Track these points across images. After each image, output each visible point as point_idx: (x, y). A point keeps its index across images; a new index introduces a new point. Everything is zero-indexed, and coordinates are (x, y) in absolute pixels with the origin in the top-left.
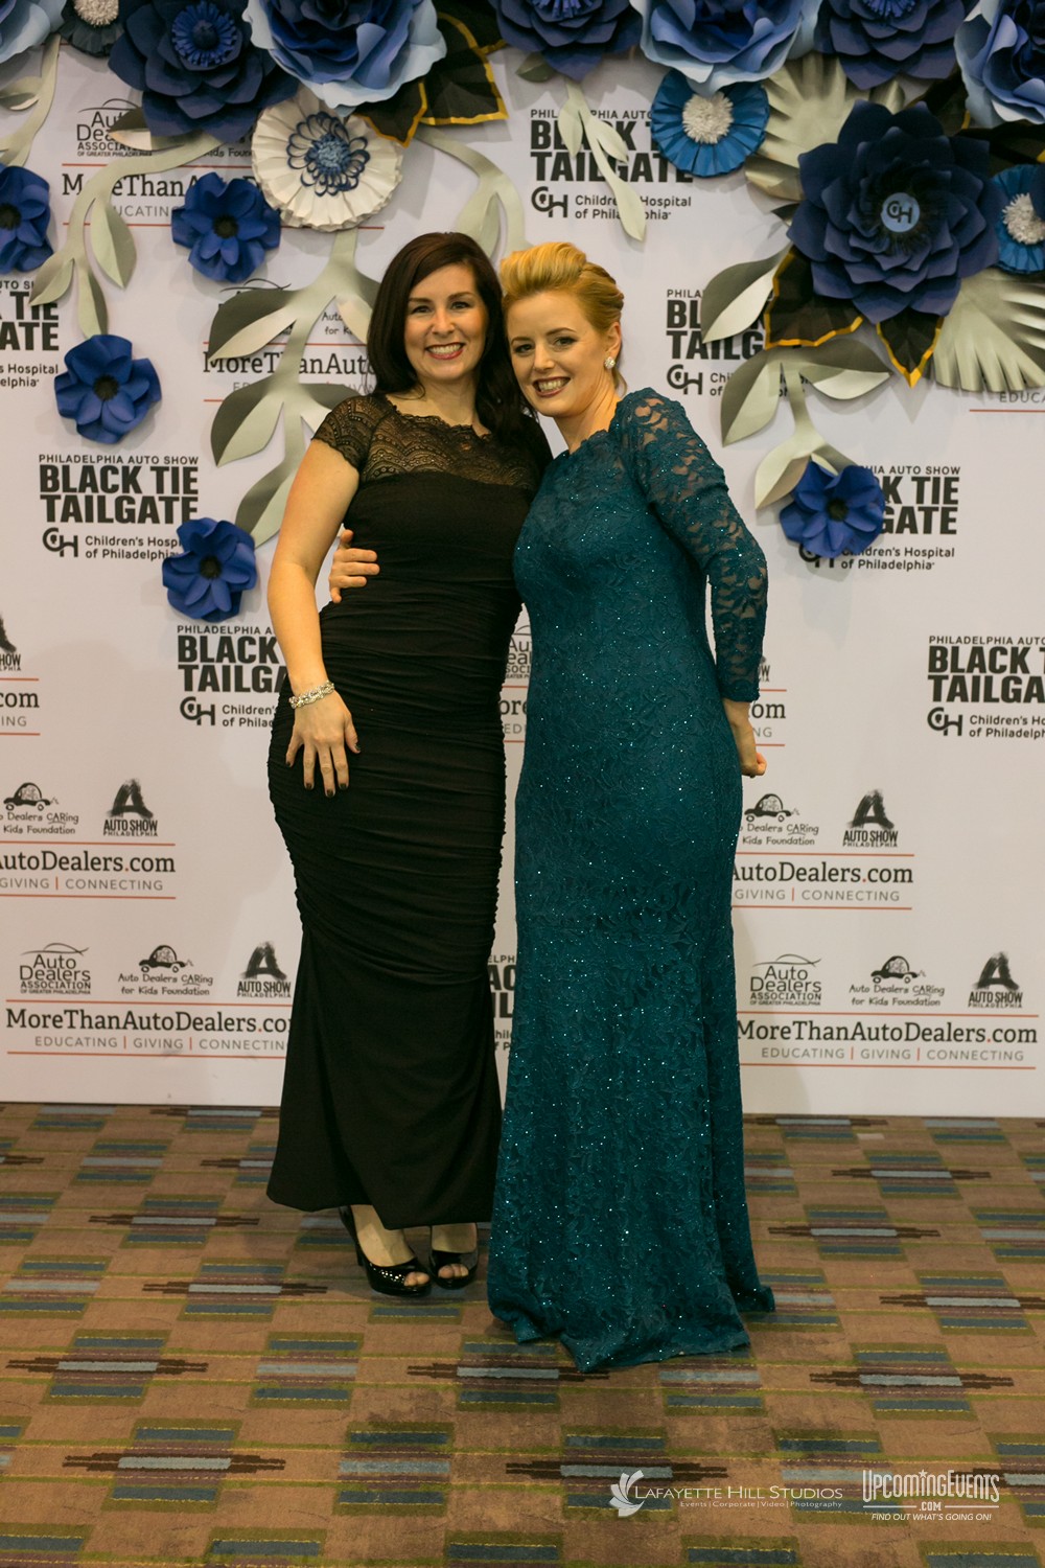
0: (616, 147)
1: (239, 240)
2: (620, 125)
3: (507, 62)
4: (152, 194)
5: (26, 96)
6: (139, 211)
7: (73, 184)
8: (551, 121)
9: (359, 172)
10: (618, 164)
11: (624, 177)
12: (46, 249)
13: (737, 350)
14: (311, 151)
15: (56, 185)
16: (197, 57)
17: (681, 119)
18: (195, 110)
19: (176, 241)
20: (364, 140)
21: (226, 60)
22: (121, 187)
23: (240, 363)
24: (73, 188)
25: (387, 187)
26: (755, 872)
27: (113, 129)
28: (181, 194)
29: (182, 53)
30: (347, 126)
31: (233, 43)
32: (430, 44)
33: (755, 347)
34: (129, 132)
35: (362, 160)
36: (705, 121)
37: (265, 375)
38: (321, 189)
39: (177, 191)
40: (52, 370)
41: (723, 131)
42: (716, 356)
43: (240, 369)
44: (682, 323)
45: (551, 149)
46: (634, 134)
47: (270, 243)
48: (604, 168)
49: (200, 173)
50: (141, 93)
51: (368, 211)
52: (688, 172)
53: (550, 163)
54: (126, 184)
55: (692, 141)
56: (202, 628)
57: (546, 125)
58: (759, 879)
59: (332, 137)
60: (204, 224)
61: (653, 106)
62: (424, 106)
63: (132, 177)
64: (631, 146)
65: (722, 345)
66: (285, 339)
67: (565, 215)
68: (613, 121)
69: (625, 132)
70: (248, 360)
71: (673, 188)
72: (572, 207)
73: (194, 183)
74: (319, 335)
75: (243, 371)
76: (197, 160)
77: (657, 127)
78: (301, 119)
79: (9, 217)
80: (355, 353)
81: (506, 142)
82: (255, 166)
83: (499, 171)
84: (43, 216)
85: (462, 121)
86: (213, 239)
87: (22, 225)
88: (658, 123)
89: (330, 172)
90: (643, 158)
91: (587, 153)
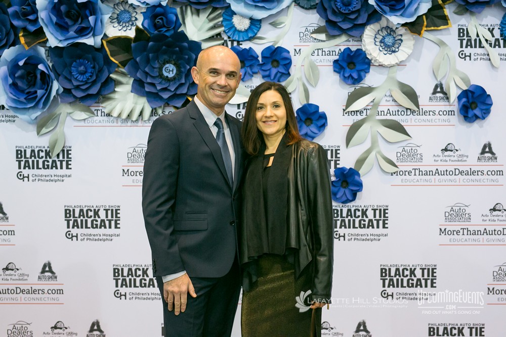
0: (488, 36)
1: (358, 71)
2: (489, 29)
3: (449, 8)
5: (281, 23)
6: (321, 61)
7: (298, 52)
8: (465, 28)
9: (399, 46)
10: (489, 42)
11: (491, 46)
12: (289, 74)
14: (382, 39)
15: (292, 53)
16: (344, 8)
18: (345, 26)
19: (335, 71)
20: (401, 35)
21: (354, 10)
23: (356, 112)
24: (297, 54)
25: (410, 51)
27: (313, 33)
29: (339, 7)
30: (396, 31)
31: (357, 3)
32: (427, 3)
34: (318, 34)
35: (400, 42)
37: (364, 116)
38: (386, 52)
43: (355, 114)
45: (465, 37)
46: (494, 32)
47: (367, 71)
48: (484, 43)
49: (343, 48)
50: (325, 21)
51: (404, 59)
54: (316, 52)
56: (341, 206)
57: (463, 29)
59: (390, 34)
60: (344, 65)
61: (501, 22)
62: (425, 23)
63: (318, 49)
64: (493, 36)
66: (372, 104)
67: (470, 60)
68: (487, 28)
69: (491, 31)
70: (358, 111)
73: (340, 52)
74: (383, 102)
75: (357, 115)
76: (341, 43)
77: (504, 29)
78: (380, 28)
79: (275, 64)
80: (396, 108)
81: (449, 35)
82: (363, 45)
83: (447, 45)
84: (289, 63)
85: (436, 28)
86: (348, 70)
87: (281, 67)
88: (504, 28)
89: (389, 47)
90: (497, 40)
91: (478, 39)
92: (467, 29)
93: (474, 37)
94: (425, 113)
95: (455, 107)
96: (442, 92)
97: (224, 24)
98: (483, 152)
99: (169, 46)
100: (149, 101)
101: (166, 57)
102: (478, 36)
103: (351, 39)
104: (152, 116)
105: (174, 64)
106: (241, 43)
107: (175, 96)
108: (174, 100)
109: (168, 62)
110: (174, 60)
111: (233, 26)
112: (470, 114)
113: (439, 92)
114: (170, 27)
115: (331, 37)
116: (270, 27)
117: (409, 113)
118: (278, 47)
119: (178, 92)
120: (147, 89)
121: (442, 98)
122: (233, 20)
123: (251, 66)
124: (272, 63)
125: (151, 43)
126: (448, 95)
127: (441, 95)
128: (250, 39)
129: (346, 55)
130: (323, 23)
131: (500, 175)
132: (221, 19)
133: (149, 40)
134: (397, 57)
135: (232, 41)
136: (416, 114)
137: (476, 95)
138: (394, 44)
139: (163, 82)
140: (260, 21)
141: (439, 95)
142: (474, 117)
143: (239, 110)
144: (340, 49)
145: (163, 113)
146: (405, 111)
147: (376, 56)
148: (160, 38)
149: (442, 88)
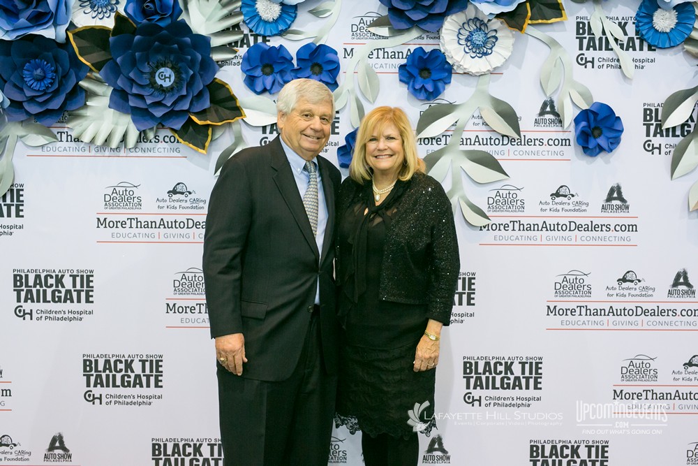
0: (619, 33)
1: (433, 80)
2: (620, 24)
4: (388, 58)
5: (326, 11)
6: (381, 66)
7: (349, 53)
8: (586, 22)
9: (493, 46)
10: (619, 42)
11: (622, 48)
12: (336, 85)
13: (678, 132)
14: (469, 36)
15: (341, 55)
17: (653, 20)
18: (416, 16)
19: (401, 80)
20: (496, 31)
22: (372, 54)
23: (430, 140)
24: (349, 55)
25: (507, 54)
26: (689, 395)
27: (369, 26)
28: (402, 58)
30: (488, 25)
33: (687, 131)
34: (377, 28)
35: (494, 41)
36: (664, 21)
37: (443, 146)
38: (473, 55)
39: (400, 56)
40: (336, 144)
41: (673, 26)
42: (667, 136)
43: (430, 143)
44: (651, 120)
45: (586, 35)
46: (627, 28)
47: (447, 81)
48: (612, 43)
49: (413, 48)
50: (387, 8)
51: (499, 65)
52: (654, 46)
53: (585, 42)
54: (375, 53)
55: (657, 31)
57: (584, 24)
58: (691, 399)
59: (480, 29)
60: (415, 72)
61: (637, 15)
62: (529, 14)
63: (378, 49)
64: (625, 34)
65: (671, 130)
66: (453, 128)
67: (593, 67)
68: (617, 22)
69: (623, 26)
70: (434, 139)
71: (646, 54)
72: (596, 63)
73: (409, 54)
74: (470, 126)
75: (432, 144)
76: (411, 41)
77: (640, 24)
78: (465, 21)
79: (317, 69)
80: (488, 135)
81: (564, 32)
82: (442, 44)
83: (560, 46)
84: (336, 68)
85: (544, 21)
86: (420, 79)
87: (324, 73)
88: (641, 22)
89: (478, 47)
90: (631, 39)
91: (604, 37)
92: (589, 23)
93: (598, 34)
94: (528, 142)
95: (571, 135)
96: (553, 112)
97: (245, 10)
98: (610, 198)
99: (165, 41)
100: (134, 121)
101: (160, 57)
102: (604, 33)
103: (425, 36)
104: (140, 142)
105: (172, 68)
106: (268, 38)
107: (172, 114)
108: (171, 120)
109: (164, 65)
110: (171, 62)
111: (257, 15)
112: (592, 145)
113: (548, 113)
114: (166, 14)
115: (396, 32)
116: (310, 16)
117: (505, 142)
118: (319, 45)
119: (177, 109)
120: (131, 104)
121: (552, 122)
122: (257, 6)
123: (282, 72)
124: (312, 67)
125: (137, 37)
126: (561, 118)
127: (551, 117)
128: (281, 33)
129: (417, 58)
130: (384, 12)
131: (632, 231)
132: (240, 4)
133: (135, 32)
134: (489, 62)
135: (256, 36)
136: (515, 143)
137: (599, 118)
138: (485, 43)
139: (156, 93)
140: (295, 7)
141: (548, 117)
142: (598, 150)
143: (265, 135)
144: (409, 50)
145: (155, 137)
146: (501, 139)
147: (459, 60)
148: (151, 31)
149: (552, 107)
